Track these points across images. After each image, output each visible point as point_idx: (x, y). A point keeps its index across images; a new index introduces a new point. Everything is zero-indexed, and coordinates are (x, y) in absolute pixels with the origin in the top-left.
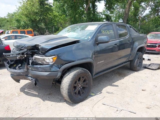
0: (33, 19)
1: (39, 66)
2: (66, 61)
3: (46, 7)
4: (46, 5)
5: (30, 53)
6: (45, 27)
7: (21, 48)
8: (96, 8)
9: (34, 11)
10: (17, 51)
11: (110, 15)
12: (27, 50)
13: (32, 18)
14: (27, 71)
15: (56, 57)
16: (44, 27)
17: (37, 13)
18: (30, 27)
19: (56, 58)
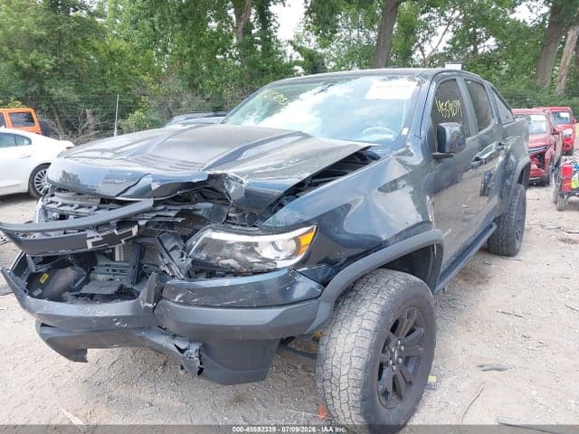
0: (26, 65)
1: (227, 282)
2: (352, 247)
3: (79, 19)
4: (76, 10)
5: (176, 216)
6: (80, 98)
7: (118, 195)
8: (274, 23)
9: (28, 33)
10: (80, 207)
11: (320, 50)
12: (156, 203)
13: (21, 62)
14: (154, 308)
15: (312, 229)
16: (76, 98)
17: (39, 41)
18: (16, 100)
19: (312, 235)
